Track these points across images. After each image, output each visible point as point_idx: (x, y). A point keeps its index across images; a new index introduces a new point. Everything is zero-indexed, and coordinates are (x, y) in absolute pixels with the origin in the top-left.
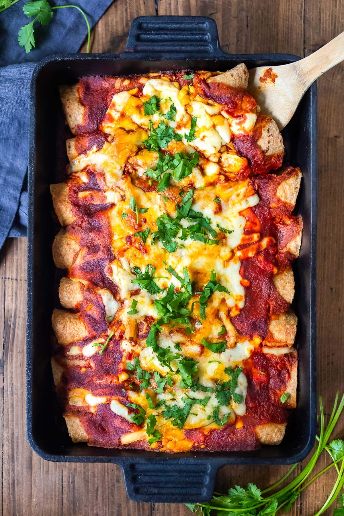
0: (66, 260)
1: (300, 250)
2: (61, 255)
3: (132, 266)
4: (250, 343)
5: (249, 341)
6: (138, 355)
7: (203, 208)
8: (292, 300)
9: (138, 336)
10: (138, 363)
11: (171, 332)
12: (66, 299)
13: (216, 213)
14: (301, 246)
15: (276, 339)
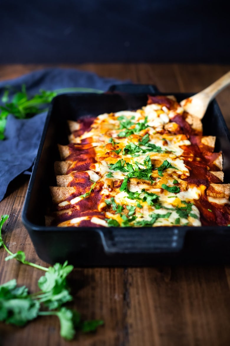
0: (63, 170)
1: (223, 165)
2: (60, 166)
3: (109, 163)
4: (198, 189)
5: (197, 187)
6: (114, 197)
7: (155, 143)
8: (223, 178)
9: (113, 186)
10: (113, 201)
11: (138, 183)
12: (61, 180)
13: (164, 145)
14: (223, 162)
15: (216, 190)
